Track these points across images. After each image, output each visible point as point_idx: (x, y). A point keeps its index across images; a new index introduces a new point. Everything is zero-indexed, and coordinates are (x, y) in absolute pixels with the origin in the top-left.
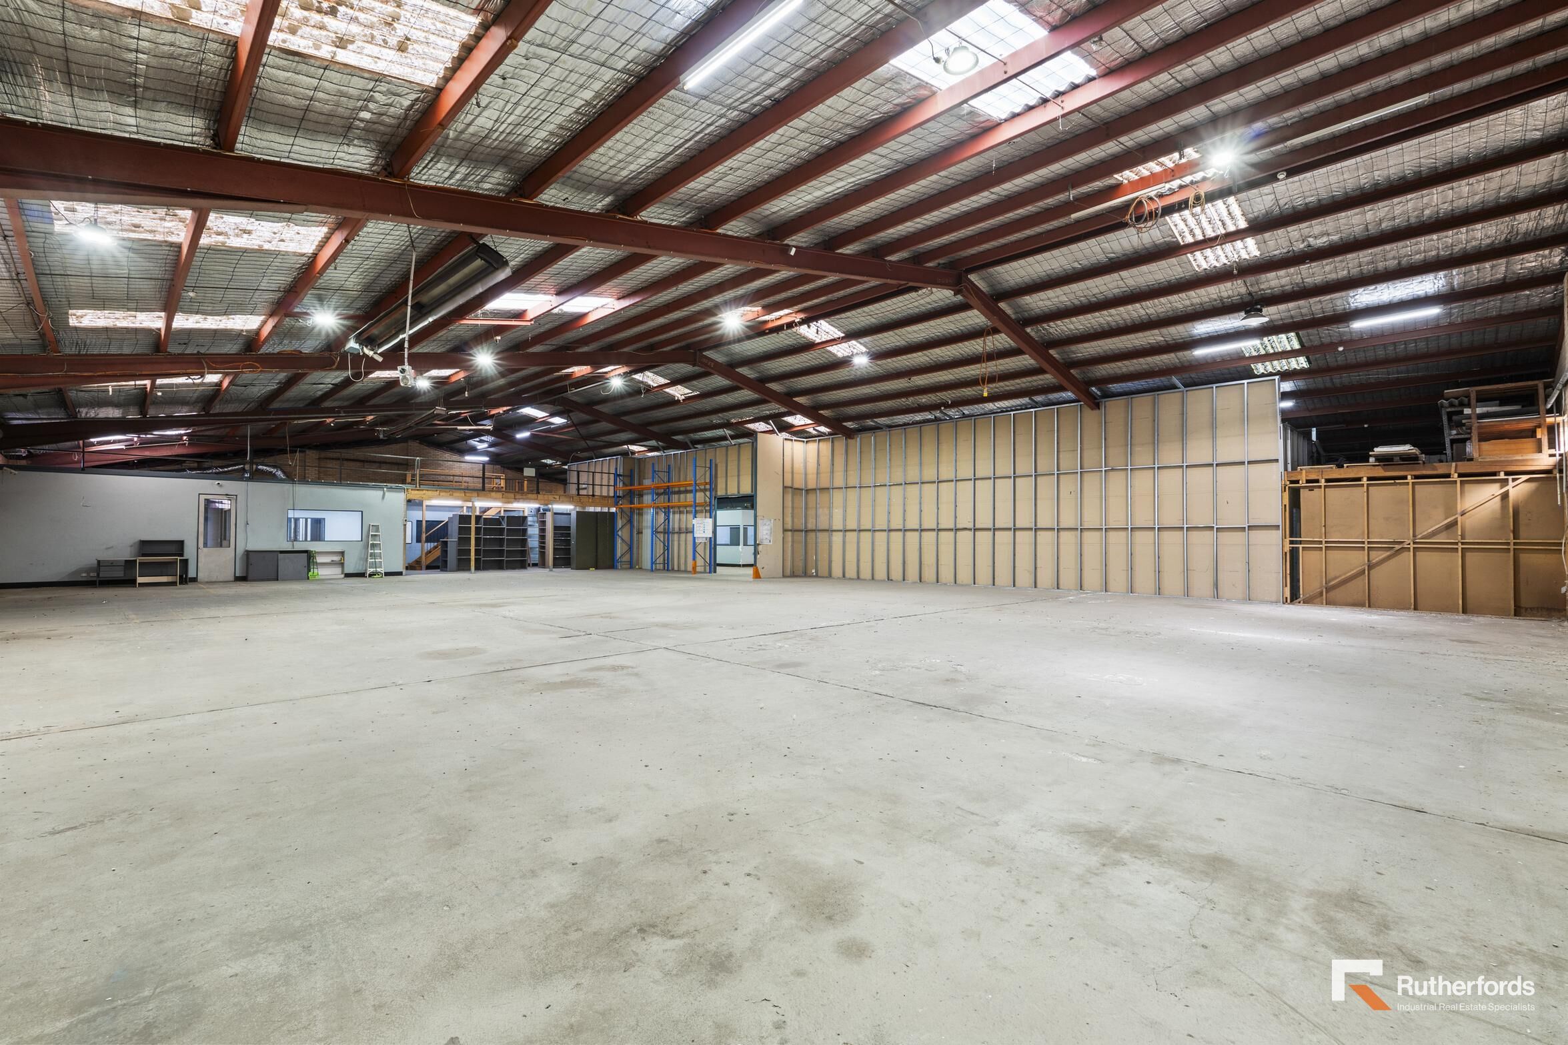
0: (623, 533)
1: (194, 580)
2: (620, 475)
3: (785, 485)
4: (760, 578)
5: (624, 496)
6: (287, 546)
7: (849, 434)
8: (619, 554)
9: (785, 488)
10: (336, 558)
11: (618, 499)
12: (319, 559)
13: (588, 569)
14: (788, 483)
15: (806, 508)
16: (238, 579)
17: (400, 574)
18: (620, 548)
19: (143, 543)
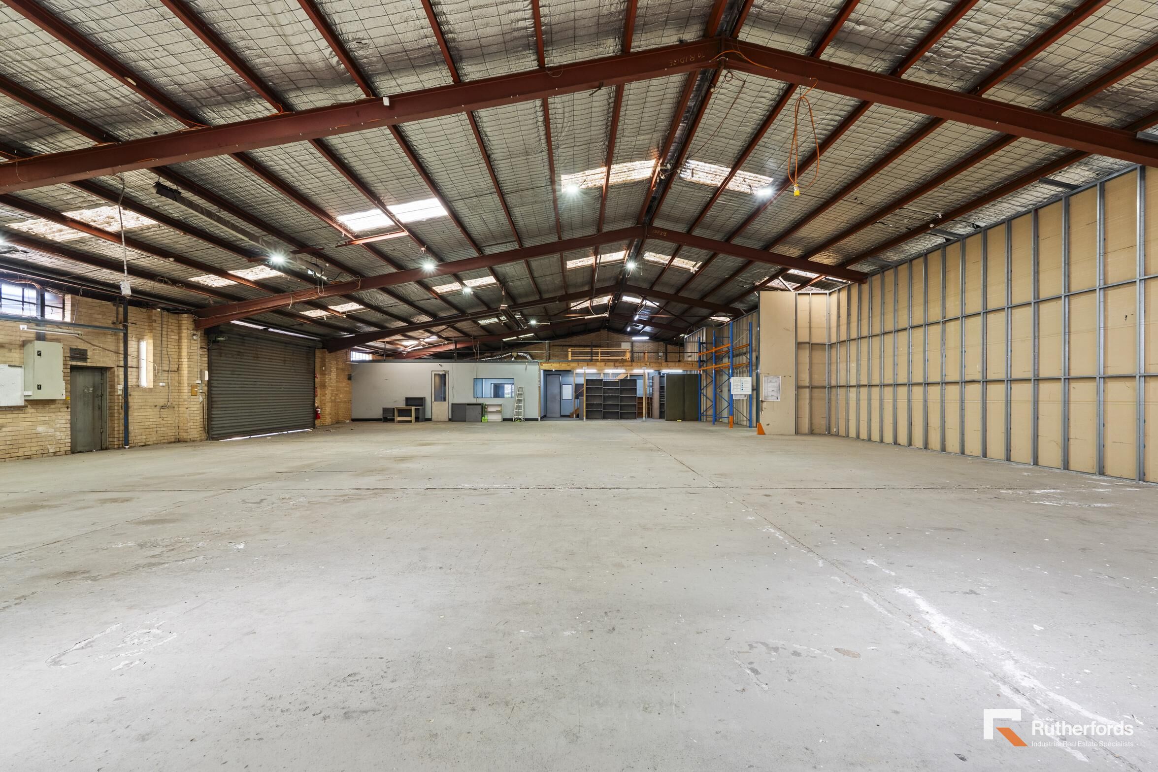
0: (709, 392)
1: (430, 420)
2: (703, 343)
3: (800, 340)
4: (764, 434)
5: (707, 360)
6: (474, 401)
7: (860, 278)
8: (703, 408)
9: (799, 345)
10: (499, 409)
11: (702, 364)
12: (490, 409)
13: (675, 420)
14: (804, 337)
15: (829, 364)
16: (450, 420)
17: (537, 420)
18: (705, 404)
19: (407, 399)
